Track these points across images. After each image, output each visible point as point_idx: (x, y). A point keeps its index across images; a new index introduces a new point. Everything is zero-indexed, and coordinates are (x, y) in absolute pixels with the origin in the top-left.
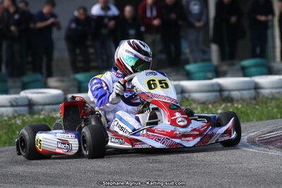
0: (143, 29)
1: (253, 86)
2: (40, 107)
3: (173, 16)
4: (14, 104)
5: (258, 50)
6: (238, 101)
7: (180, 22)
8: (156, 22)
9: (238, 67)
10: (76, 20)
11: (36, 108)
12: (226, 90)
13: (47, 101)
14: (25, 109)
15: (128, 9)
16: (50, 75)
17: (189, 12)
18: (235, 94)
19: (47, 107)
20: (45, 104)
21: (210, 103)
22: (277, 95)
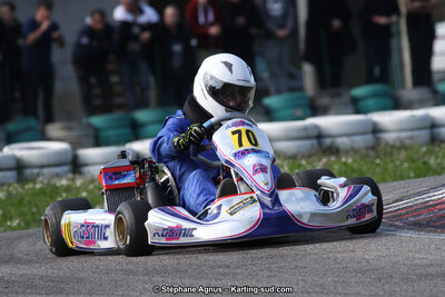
0: (194, 42)
1: (370, 128)
2: (36, 171)
3: (241, 20)
5: (377, 71)
6: (347, 152)
7: (254, 31)
8: (214, 30)
9: (345, 98)
10: (89, 31)
11: (28, 172)
13: (45, 161)
14: (11, 175)
15: (170, 12)
16: (49, 119)
18: (342, 142)
19: (46, 171)
20: (42, 166)
21: (303, 157)
22: (407, 142)
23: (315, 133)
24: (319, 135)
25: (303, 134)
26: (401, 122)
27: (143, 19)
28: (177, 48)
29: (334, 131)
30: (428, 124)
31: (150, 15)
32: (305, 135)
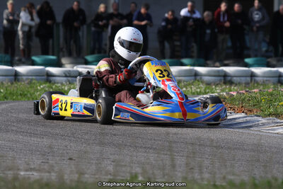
0: (216, 30)
4: (68, 75)
8: (227, 24)
12: (229, 76)
15: (206, 13)
17: (252, 19)
21: (214, 84)
23: (223, 74)
24: (225, 75)
25: (217, 74)
26: (265, 73)
27: (195, 16)
28: (208, 31)
29: (232, 74)
30: (278, 75)
31: (197, 15)
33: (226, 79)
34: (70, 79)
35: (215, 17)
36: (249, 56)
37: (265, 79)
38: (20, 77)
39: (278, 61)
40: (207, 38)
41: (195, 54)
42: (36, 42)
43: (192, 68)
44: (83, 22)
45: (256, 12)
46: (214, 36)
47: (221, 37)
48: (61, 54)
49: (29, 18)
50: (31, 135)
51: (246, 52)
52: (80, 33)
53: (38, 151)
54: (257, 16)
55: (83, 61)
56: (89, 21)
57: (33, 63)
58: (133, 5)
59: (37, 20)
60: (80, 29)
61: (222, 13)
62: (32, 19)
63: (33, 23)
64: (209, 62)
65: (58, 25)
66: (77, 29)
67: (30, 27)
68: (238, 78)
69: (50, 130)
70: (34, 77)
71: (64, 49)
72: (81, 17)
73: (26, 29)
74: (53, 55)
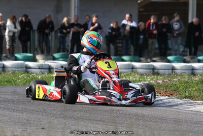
23: (152, 68)
24: (154, 69)
25: (147, 67)
28: (142, 37)
32: (148, 68)
33: (154, 71)
34: (42, 70)
35: (147, 26)
36: (171, 55)
37: (182, 71)
38: (6, 69)
39: (192, 58)
40: (141, 42)
41: (132, 53)
42: (18, 44)
43: (130, 63)
44: (52, 29)
45: (175, 23)
46: (146, 40)
47: (150, 41)
48: (36, 52)
49: (13, 26)
50: (14, 111)
51: (168, 52)
52: (50, 37)
53: (19, 122)
54: (177, 26)
55: (52, 57)
56: (56, 28)
57: (16, 59)
58: (87, 17)
59: (19, 28)
60: (49, 34)
61: (151, 24)
62: (15, 27)
63: (16, 30)
64: (142, 59)
65: (34, 31)
66: (48, 35)
67: (14, 33)
68: (163, 71)
69: (28, 107)
70: (16, 69)
71: (38, 49)
72: (51, 26)
73: (11, 34)
74: (30, 53)
